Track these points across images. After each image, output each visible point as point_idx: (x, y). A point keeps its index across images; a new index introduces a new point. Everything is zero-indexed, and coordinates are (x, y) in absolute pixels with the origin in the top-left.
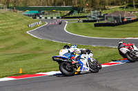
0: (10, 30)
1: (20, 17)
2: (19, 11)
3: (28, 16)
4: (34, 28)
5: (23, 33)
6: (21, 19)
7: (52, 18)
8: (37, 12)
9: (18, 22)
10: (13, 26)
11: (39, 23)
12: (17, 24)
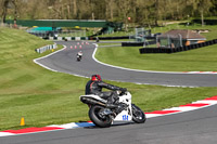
0: (7, 57)
1: (23, 37)
2: (21, 28)
3: (36, 34)
4: (45, 54)
5: (28, 61)
6: (25, 41)
7: (73, 39)
8: (50, 28)
9: (20, 44)
10: (11, 51)
11: (54, 46)
12: (18, 47)
